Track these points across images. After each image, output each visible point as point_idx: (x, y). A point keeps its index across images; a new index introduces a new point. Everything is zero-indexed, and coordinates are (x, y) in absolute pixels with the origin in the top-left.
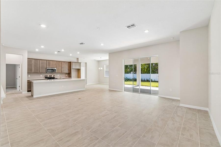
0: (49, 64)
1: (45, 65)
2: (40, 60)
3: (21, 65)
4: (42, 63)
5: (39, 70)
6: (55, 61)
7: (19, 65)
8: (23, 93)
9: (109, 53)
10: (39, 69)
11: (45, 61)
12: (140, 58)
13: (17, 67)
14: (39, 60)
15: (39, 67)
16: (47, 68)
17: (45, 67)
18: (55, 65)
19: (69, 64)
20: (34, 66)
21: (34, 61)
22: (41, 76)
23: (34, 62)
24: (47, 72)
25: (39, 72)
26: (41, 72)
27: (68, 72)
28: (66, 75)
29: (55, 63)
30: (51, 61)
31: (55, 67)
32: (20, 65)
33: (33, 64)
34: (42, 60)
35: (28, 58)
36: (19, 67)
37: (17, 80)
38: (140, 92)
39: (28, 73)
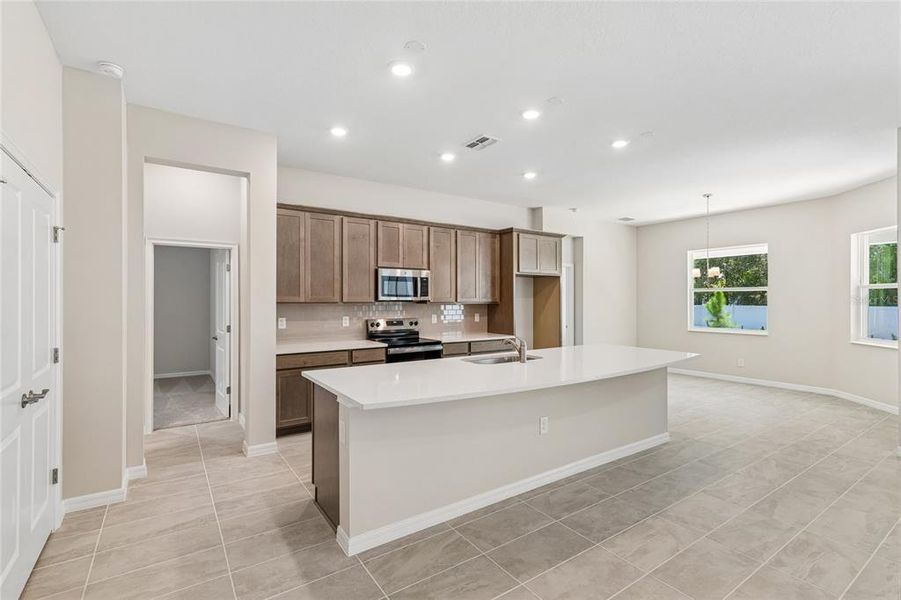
0: (393, 244)
1: (372, 250)
2: (346, 219)
3: (234, 253)
4: (353, 238)
5: (337, 286)
6: (424, 224)
7: (224, 250)
8: (250, 454)
10: (337, 277)
11: (372, 222)
13: (219, 268)
14: (337, 218)
15: (337, 261)
17: (373, 267)
18: (425, 248)
19: (497, 246)
20: (309, 255)
21: (309, 221)
22: (346, 321)
23: (309, 229)
24: (381, 298)
25: (338, 298)
26: (349, 295)
27: (488, 300)
28: (477, 318)
29: (425, 240)
30: (401, 225)
31: (425, 266)
32: (230, 251)
33: (302, 244)
34: (352, 219)
35: (280, 206)
36: (225, 268)
37: (218, 348)
39: (277, 303)
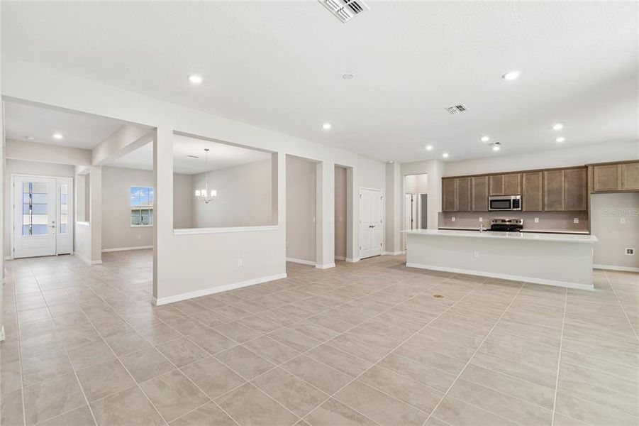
0: (498, 185)
2: (473, 178)
4: (477, 185)
5: (470, 205)
6: (518, 173)
10: (470, 201)
11: (487, 177)
14: (470, 179)
15: (469, 195)
16: (490, 199)
17: (486, 196)
18: (519, 184)
20: (458, 193)
21: (459, 183)
22: (481, 220)
24: (490, 209)
25: (469, 210)
26: (475, 208)
29: (519, 180)
30: (503, 176)
31: (519, 193)
33: (455, 190)
34: (477, 178)
35: (442, 178)
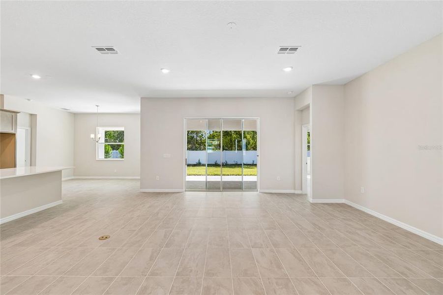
9: (141, 98)
12: (223, 119)
38: (223, 188)
